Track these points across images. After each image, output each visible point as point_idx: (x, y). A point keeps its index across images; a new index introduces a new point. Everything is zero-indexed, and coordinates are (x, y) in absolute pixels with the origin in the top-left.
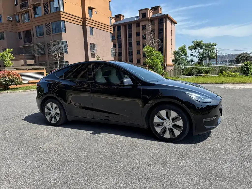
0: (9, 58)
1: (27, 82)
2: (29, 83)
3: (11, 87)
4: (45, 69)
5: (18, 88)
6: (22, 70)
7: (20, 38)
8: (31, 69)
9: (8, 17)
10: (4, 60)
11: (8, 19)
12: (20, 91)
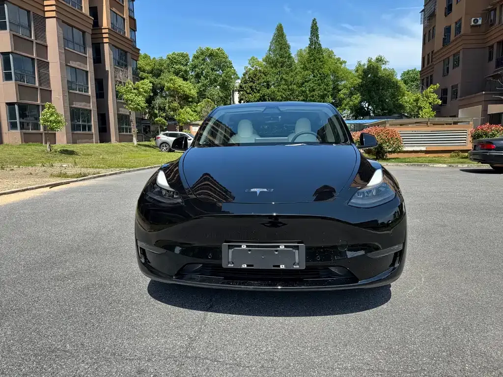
0: (430, 103)
1: (423, 149)
2: (427, 152)
3: (389, 156)
4: (471, 123)
5: (391, 159)
6: (401, 125)
7: (490, 59)
8: (451, 124)
9: (473, 19)
10: (420, 108)
11: (473, 23)
12: (387, 164)
